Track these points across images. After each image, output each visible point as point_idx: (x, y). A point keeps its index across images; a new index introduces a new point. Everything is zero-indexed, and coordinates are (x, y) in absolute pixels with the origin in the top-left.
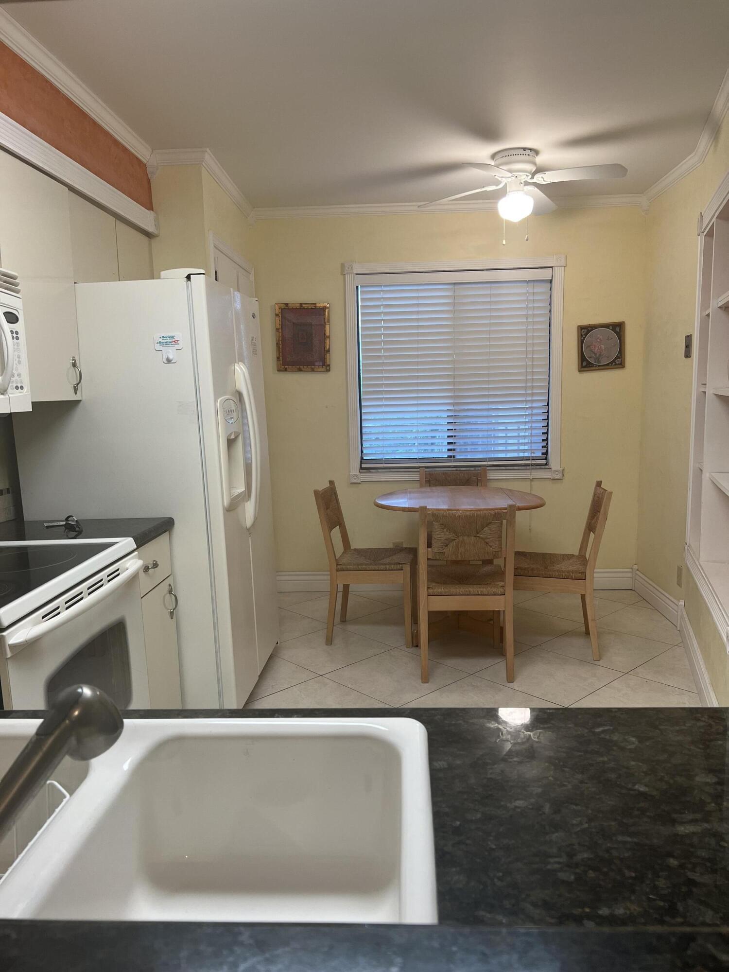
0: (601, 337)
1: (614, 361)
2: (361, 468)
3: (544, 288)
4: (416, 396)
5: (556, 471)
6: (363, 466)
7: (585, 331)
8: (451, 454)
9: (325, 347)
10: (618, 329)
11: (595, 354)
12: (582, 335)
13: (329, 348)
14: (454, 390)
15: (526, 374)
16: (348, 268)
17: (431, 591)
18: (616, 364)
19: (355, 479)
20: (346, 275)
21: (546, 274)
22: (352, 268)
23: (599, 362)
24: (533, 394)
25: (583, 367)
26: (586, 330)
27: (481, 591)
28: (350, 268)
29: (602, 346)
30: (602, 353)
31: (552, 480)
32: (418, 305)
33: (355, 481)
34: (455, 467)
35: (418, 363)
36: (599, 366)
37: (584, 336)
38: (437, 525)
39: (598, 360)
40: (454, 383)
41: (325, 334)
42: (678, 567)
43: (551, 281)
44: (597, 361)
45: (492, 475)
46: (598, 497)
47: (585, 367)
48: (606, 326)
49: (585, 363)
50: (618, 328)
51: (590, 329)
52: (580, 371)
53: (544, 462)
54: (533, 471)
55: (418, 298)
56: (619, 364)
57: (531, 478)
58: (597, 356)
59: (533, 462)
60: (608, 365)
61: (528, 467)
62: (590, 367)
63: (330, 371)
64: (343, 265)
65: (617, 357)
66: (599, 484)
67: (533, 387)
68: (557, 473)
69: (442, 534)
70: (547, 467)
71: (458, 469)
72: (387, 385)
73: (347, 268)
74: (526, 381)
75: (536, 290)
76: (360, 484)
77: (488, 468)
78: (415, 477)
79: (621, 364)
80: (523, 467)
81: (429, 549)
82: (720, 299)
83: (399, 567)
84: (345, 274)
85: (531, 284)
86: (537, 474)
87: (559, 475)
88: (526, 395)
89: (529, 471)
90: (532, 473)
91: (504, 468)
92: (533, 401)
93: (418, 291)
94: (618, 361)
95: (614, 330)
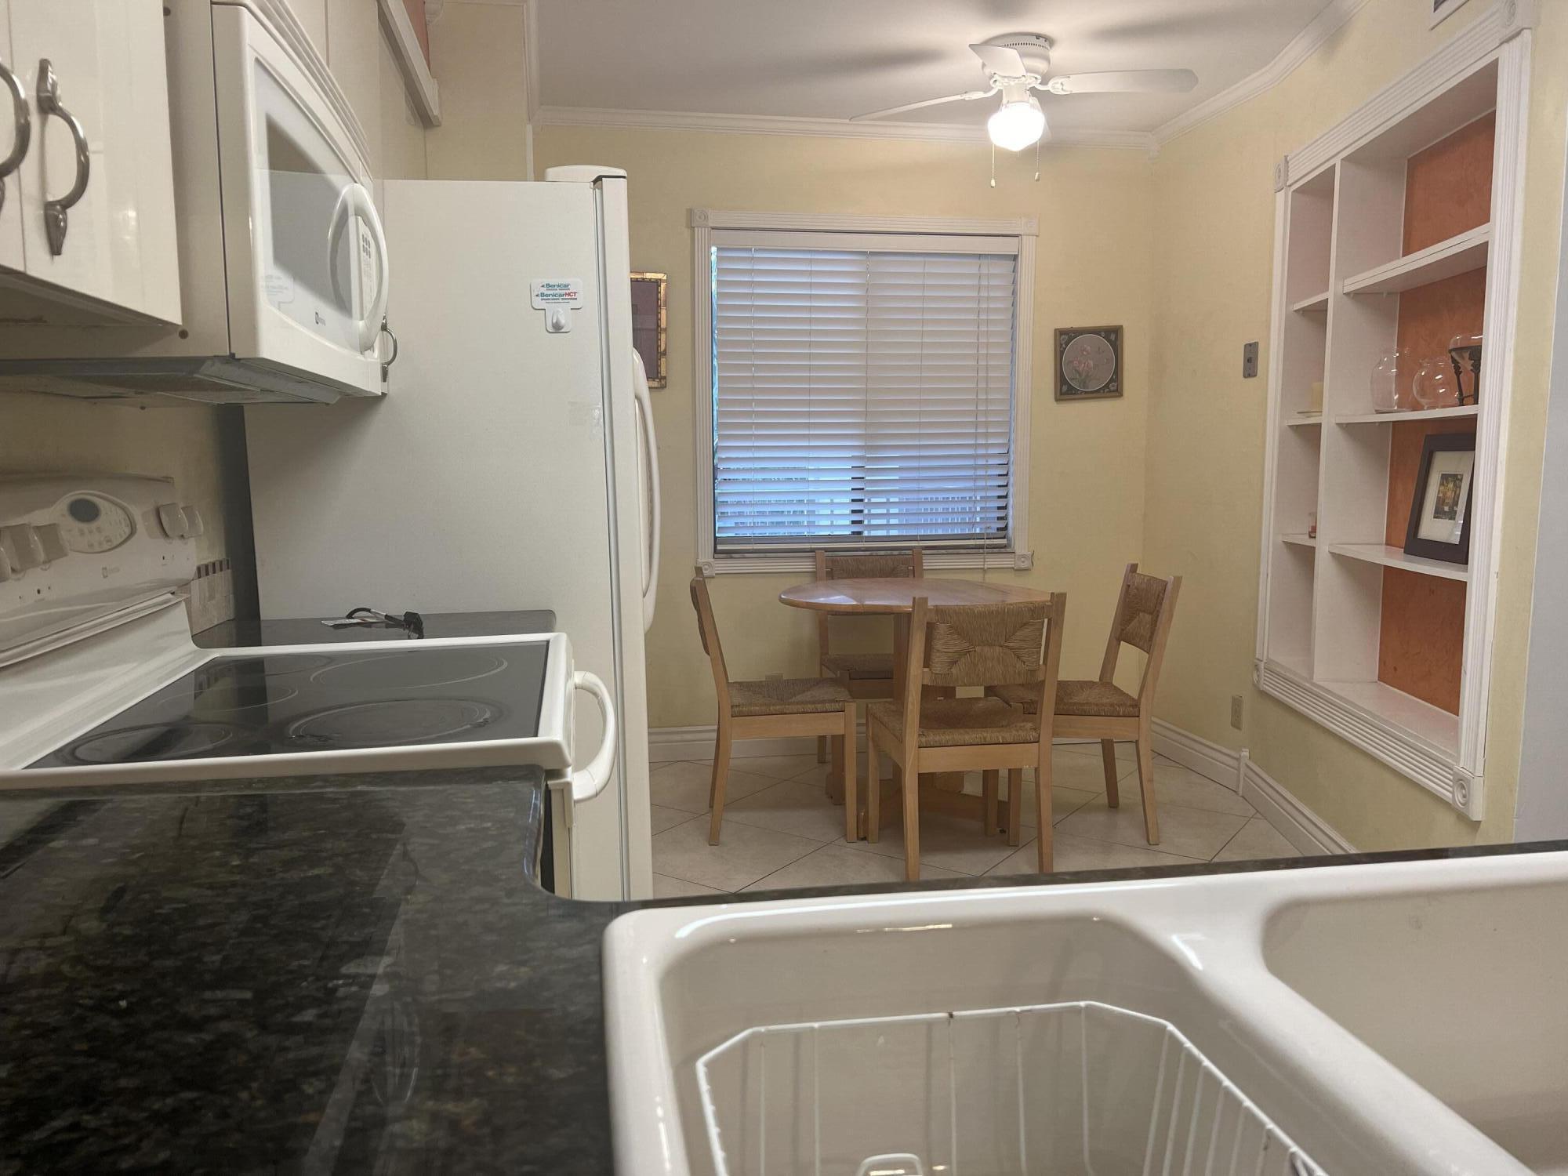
0: (1089, 348)
1: (1107, 386)
2: (716, 551)
3: (1006, 267)
4: (807, 432)
5: (1024, 556)
6: (719, 547)
7: (1065, 337)
8: (856, 528)
9: (659, 346)
10: (1113, 337)
11: (1080, 375)
12: (1061, 345)
13: (665, 350)
14: (866, 425)
15: (977, 402)
16: (700, 217)
17: (923, 739)
18: (1110, 391)
19: (706, 570)
20: (696, 229)
21: (1008, 247)
22: (706, 218)
23: (1085, 386)
24: (986, 435)
25: (1061, 394)
26: (1067, 337)
27: (1003, 737)
28: (703, 217)
29: (1089, 361)
30: (1090, 374)
31: (1017, 570)
32: (811, 285)
33: (706, 573)
35: (809, 379)
36: (1086, 392)
37: (1064, 346)
38: (942, 628)
39: (1085, 383)
40: (866, 414)
41: (658, 326)
42: (1233, 698)
43: (1015, 258)
44: (1082, 386)
45: (929, 563)
46: (1138, 589)
47: (1067, 393)
48: (1096, 331)
49: (1065, 388)
50: (1113, 335)
51: (1073, 335)
52: (1057, 400)
53: (1004, 541)
54: (987, 556)
55: (811, 273)
56: (1113, 391)
57: (986, 567)
58: (1083, 377)
59: (988, 542)
60: (1098, 391)
61: (981, 551)
62: (1072, 394)
63: (666, 387)
64: (690, 212)
65: (1111, 380)
66: (1133, 568)
67: (987, 424)
68: (1023, 559)
69: (950, 642)
70: (1009, 550)
71: (874, 553)
72: (759, 414)
73: (698, 219)
74: (976, 413)
75: (993, 272)
76: (713, 577)
77: (924, 552)
78: (806, 565)
79: (1116, 391)
80: (973, 551)
82: (1347, 282)
83: (837, 706)
84: (694, 228)
85: (984, 261)
86: (993, 561)
87: (1026, 562)
88: (976, 435)
89: (982, 556)
90: (987, 560)
91: (944, 551)
92: (987, 446)
93: (810, 261)
94: (1113, 386)
95: (1107, 338)
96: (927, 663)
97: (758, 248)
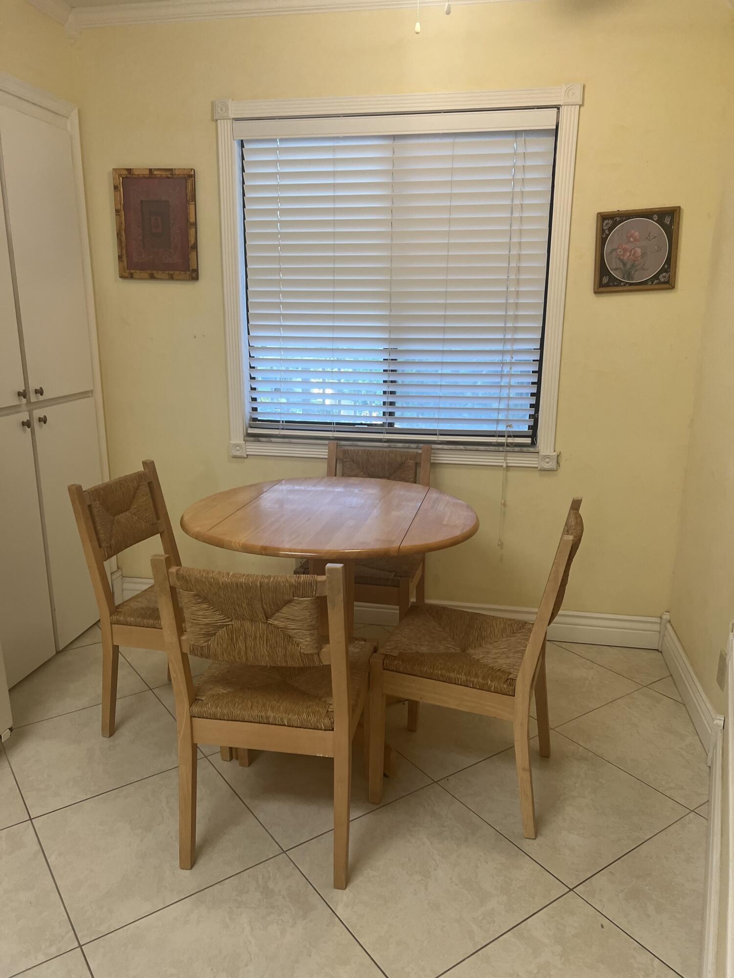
0: (637, 234)
1: (656, 277)
2: (246, 434)
3: (543, 146)
4: (331, 324)
5: (547, 457)
6: (253, 431)
8: (388, 420)
9: (188, 241)
10: (667, 221)
11: (624, 264)
12: (603, 231)
13: (195, 243)
14: (389, 318)
15: (507, 294)
16: (221, 110)
18: (660, 283)
19: (238, 451)
20: (219, 121)
21: (546, 120)
22: (227, 109)
23: (629, 276)
24: (515, 329)
25: (601, 285)
26: (610, 222)
27: (289, 720)
28: (224, 109)
29: (636, 249)
30: (637, 263)
31: (540, 470)
32: (334, 174)
33: (238, 453)
34: (388, 441)
35: (334, 271)
36: (631, 284)
37: (607, 232)
38: (185, 596)
39: (630, 273)
40: (390, 306)
41: (188, 220)
43: (556, 132)
44: (626, 276)
45: (446, 457)
47: (607, 285)
48: (648, 214)
49: (605, 280)
50: (668, 218)
51: (618, 219)
52: (596, 293)
53: (528, 441)
54: (509, 454)
55: (334, 161)
56: (665, 283)
57: (505, 465)
58: (628, 266)
59: (510, 440)
60: (645, 283)
61: (501, 449)
62: (614, 286)
63: (198, 279)
64: (213, 105)
65: (663, 270)
66: (577, 504)
67: (516, 318)
68: (547, 460)
69: (200, 613)
70: (531, 449)
71: (393, 444)
73: (219, 111)
74: (506, 306)
75: (530, 150)
77: (439, 446)
78: (321, 452)
79: (667, 282)
80: (492, 448)
84: (217, 120)
86: (515, 460)
87: (550, 463)
88: (504, 329)
89: (503, 454)
90: (508, 458)
91: (462, 447)
92: (515, 341)
93: (334, 149)
94: (664, 277)
95: (660, 222)
97: (280, 137)
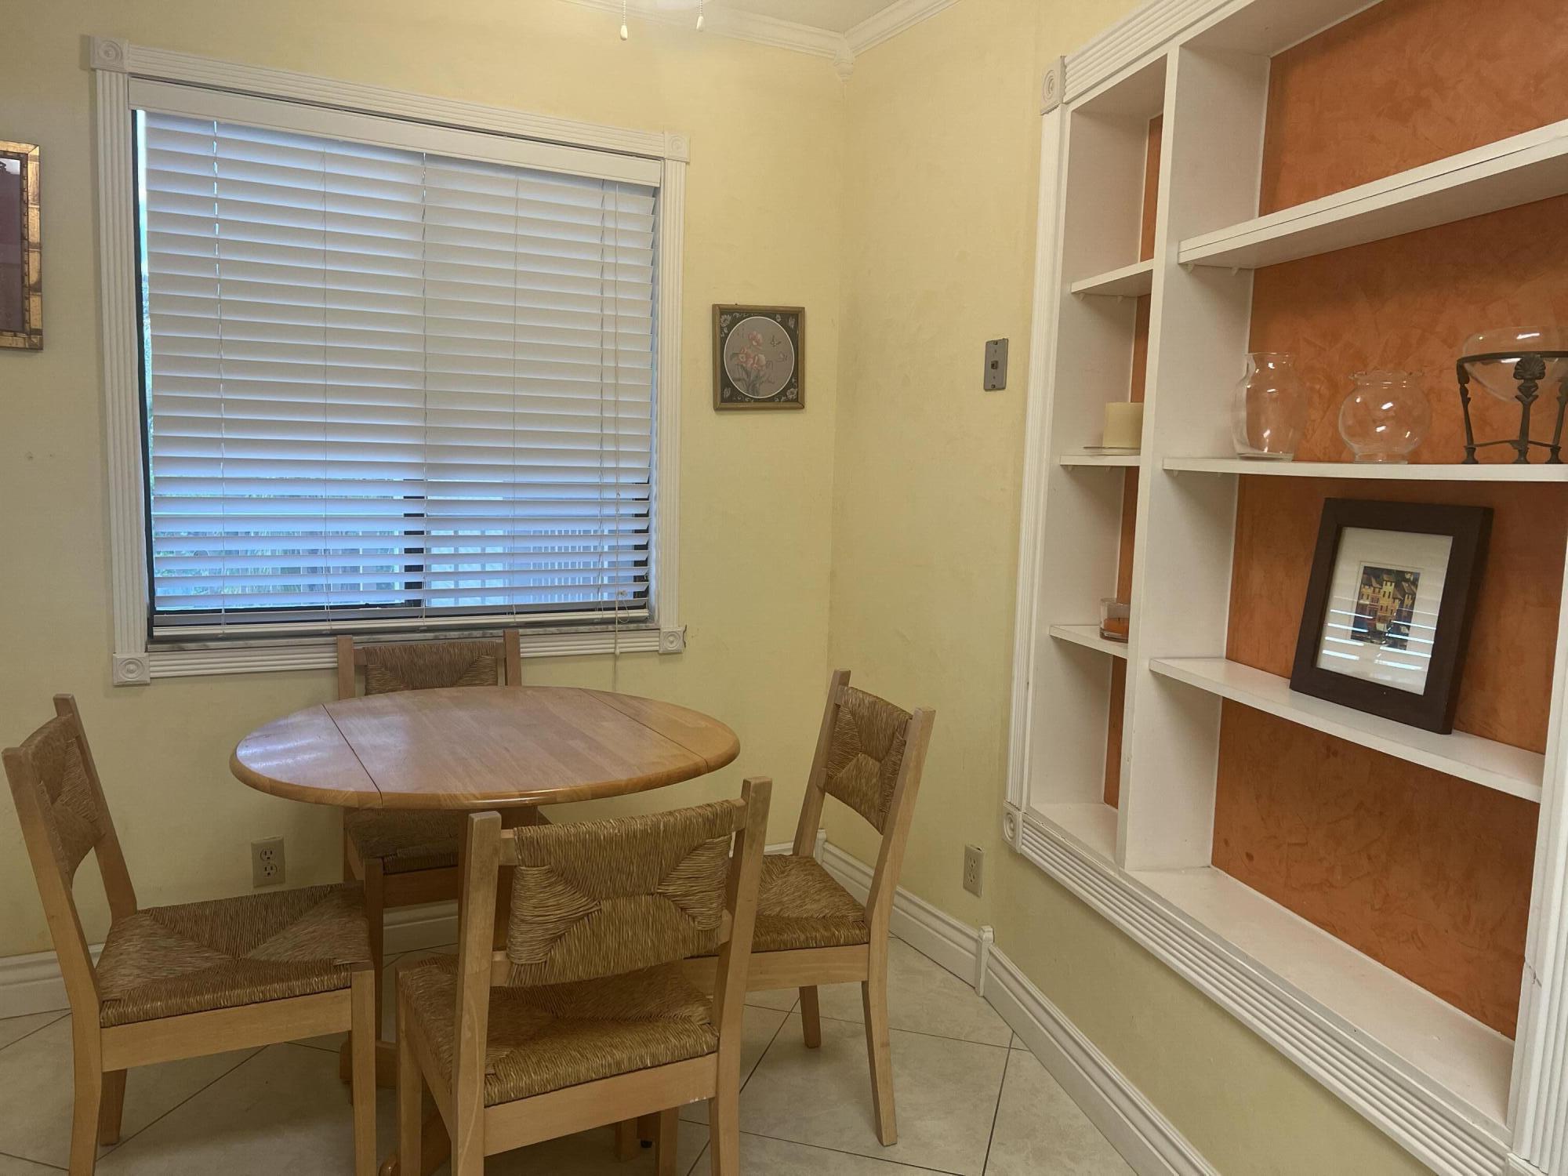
0: (759, 336)
1: (784, 392)
2: (151, 638)
3: (639, 205)
4: (321, 439)
5: (672, 634)
6: (158, 632)
7: (728, 318)
8: (413, 595)
9: (24, 275)
10: (791, 323)
11: (748, 374)
12: (722, 328)
13: (39, 282)
14: (425, 432)
15: (602, 405)
16: (106, 53)
17: (495, 1090)
18: (788, 401)
19: (132, 672)
20: (99, 73)
21: (644, 173)
22: (119, 55)
23: (755, 391)
24: (617, 455)
25: (723, 400)
26: (729, 318)
27: (653, 1056)
28: (112, 53)
29: (760, 355)
30: (762, 373)
31: (661, 654)
32: (324, 196)
33: (131, 677)
34: (430, 629)
36: (757, 400)
37: (726, 331)
38: (531, 876)
39: (754, 385)
40: (426, 414)
41: (24, 237)
43: (655, 192)
44: (750, 391)
45: (530, 647)
46: (853, 714)
47: (730, 400)
48: (770, 313)
49: (727, 393)
50: (791, 320)
51: (738, 316)
52: (717, 409)
53: (642, 613)
54: (620, 635)
55: (324, 177)
56: (792, 401)
57: (618, 651)
58: (752, 377)
59: (622, 614)
60: (771, 399)
61: (610, 627)
62: (737, 401)
63: (41, 349)
64: (86, 42)
65: (790, 385)
66: (843, 678)
67: (617, 439)
68: (671, 639)
69: (551, 902)
70: (651, 625)
71: (441, 634)
73: (102, 54)
74: (601, 422)
75: (622, 209)
76: (147, 684)
77: (521, 631)
78: (324, 658)
79: (796, 400)
80: (599, 628)
81: (499, 957)
83: (334, 980)
84: (94, 70)
85: (611, 193)
86: (629, 642)
87: (675, 643)
88: (601, 455)
89: (612, 635)
90: (619, 641)
91: (553, 630)
92: (617, 471)
93: (323, 157)
94: (792, 393)
95: (784, 324)
96: (501, 939)
97: (223, 121)
